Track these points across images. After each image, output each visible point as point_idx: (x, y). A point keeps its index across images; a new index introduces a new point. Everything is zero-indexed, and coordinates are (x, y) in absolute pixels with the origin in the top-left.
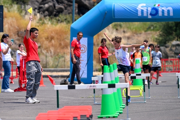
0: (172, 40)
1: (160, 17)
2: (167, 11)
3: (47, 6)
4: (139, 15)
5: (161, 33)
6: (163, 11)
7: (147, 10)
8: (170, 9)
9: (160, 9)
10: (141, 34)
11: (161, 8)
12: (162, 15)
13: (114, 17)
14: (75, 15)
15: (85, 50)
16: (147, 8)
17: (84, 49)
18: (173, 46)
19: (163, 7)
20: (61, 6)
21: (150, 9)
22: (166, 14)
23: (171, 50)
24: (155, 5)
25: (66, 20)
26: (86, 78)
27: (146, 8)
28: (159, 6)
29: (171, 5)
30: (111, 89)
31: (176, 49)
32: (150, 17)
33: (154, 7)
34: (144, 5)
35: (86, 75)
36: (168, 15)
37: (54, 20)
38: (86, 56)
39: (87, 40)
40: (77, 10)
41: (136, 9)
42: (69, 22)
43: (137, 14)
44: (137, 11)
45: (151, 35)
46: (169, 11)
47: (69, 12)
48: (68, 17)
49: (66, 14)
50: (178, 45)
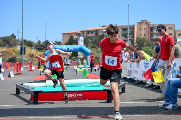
0: (73, 57)
3: (38, 47)
6: (70, 49)
8: (72, 48)
9: (69, 49)
14: (46, 50)
18: (73, 59)
20: (42, 47)
21: (67, 48)
22: (71, 50)
37: (40, 51)
42: (44, 52)
46: (72, 49)
48: (44, 50)
50: (75, 58)
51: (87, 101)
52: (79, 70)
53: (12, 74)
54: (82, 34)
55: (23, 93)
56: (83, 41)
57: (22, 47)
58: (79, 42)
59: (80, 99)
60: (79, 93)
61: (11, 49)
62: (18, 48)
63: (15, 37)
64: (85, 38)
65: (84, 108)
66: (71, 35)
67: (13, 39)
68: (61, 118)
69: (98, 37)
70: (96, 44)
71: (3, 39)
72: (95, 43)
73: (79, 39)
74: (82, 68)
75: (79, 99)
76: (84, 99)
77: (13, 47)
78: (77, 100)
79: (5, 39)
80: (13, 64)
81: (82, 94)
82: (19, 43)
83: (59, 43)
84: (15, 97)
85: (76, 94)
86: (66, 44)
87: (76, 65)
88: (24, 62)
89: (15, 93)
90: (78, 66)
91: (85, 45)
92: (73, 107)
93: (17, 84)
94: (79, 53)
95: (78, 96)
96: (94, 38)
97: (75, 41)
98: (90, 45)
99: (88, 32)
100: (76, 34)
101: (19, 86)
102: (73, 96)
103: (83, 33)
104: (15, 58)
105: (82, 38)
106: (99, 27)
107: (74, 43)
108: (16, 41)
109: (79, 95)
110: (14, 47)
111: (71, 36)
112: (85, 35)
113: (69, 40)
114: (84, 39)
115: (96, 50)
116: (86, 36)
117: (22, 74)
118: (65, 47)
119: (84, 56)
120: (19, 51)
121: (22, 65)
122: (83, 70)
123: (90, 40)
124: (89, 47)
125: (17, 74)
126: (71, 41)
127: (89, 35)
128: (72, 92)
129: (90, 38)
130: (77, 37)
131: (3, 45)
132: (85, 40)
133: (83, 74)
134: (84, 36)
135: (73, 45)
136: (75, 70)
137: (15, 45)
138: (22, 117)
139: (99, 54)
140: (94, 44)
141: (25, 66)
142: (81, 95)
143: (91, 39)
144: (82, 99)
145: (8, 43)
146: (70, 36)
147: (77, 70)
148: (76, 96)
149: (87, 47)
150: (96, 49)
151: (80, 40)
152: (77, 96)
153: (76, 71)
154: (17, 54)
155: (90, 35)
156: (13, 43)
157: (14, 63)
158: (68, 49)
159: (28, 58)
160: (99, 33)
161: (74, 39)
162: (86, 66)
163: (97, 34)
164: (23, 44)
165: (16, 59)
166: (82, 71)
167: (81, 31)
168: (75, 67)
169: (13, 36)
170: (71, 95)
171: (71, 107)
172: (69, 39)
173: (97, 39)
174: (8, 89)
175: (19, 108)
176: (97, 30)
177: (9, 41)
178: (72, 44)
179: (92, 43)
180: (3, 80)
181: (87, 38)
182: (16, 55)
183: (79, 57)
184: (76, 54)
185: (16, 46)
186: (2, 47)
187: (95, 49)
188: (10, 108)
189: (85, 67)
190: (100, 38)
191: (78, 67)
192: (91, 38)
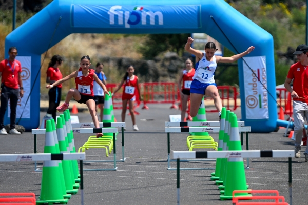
0: (165, 50)
1: (144, 26)
2: (154, 17)
4: (111, 23)
5: (148, 39)
6: (148, 18)
7: (124, 15)
10: (118, 40)
11: (145, 12)
12: (147, 23)
13: (73, 25)
15: (28, 75)
16: (124, 12)
17: (25, 74)
18: (166, 59)
19: (147, 11)
23: (163, 65)
24: (136, 8)
25: (5, 17)
26: (28, 119)
27: (122, 12)
28: (142, 10)
29: (161, 8)
31: (171, 64)
32: (128, 26)
33: (135, 11)
34: (120, 7)
35: (29, 114)
36: (155, 23)
38: (28, 85)
39: (30, 60)
40: (22, 4)
41: (107, 13)
43: (109, 21)
44: (108, 16)
45: (134, 42)
46: (157, 18)
47: (11, 5)
49: (5, 9)
50: (173, 58)
115: (289, 16)
150: (290, 7)
187: (284, 6)
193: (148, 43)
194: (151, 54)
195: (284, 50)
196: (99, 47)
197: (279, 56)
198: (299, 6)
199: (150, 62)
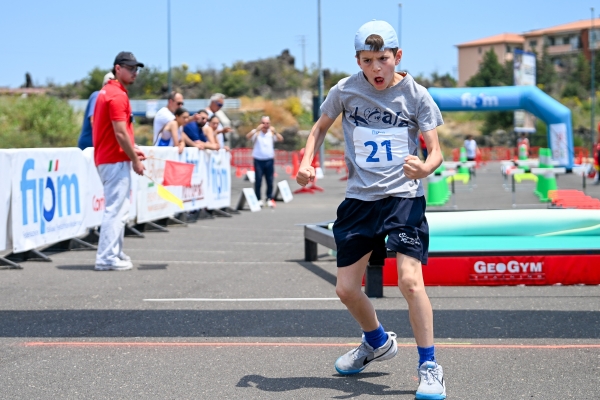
0: (495, 129)
2: (491, 101)
5: (486, 122)
6: (488, 102)
7: (472, 100)
8: (495, 99)
9: (485, 100)
12: (487, 105)
18: (498, 135)
21: (474, 99)
22: (490, 104)
23: (496, 139)
30: (438, 178)
31: (501, 138)
36: (493, 105)
44: (460, 102)
45: (476, 125)
46: (493, 102)
50: (502, 135)
51: (558, 289)
52: (519, 175)
53: (285, 189)
54: (527, 48)
55: (327, 255)
56: (533, 71)
57: (317, 94)
58: (517, 74)
59: (533, 281)
60: (530, 261)
61: (279, 102)
62: (305, 99)
63: (292, 62)
64: (540, 59)
65: (549, 312)
66: (488, 49)
67: (287, 69)
68: (470, 349)
69: (589, 58)
70: (582, 83)
71: (253, 70)
72: (576, 77)
73: (517, 64)
74: (534, 170)
75: (530, 280)
76: (546, 280)
77: (284, 97)
78: (523, 286)
79: (261, 68)
80: (287, 156)
81: (539, 265)
82: (307, 81)
83: (446, 82)
84: (302, 269)
85: (516, 263)
86: (472, 84)
87: (508, 158)
88: (326, 148)
89: (302, 255)
90: (518, 161)
91: (541, 86)
92: (509, 308)
93: (309, 226)
94: (519, 116)
95: (525, 270)
96: (574, 61)
97: (503, 71)
98: (560, 86)
99: (552, 38)
100: (508, 46)
101: (316, 232)
102: (507, 272)
103: (533, 44)
104: (293, 134)
105: (528, 62)
106: (593, 19)
107: (500, 78)
108: (295, 76)
109: (529, 268)
110: (290, 95)
111: (487, 54)
112: (539, 48)
113: (482, 70)
114: (537, 62)
115: (580, 105)
116: (545, 54)
117: (320, 190)
118: (468, 95)
119: (536, 127)
120: (309, 109)
121: (320, 161)
122: (536, 179)
123: (557, 69)
124: (554, 94)
125: (303, 191)
126: (487, 71)
127: (553, 50)
128: (501, 257)
129: (557, 62)
130: (510, 57)
131: (251, 92)
132: (541, 66)
133: (537, 192)
134: (534, 54)
135: (496, 85)
136: (505, 176)
137: (294, 88)
138: (332, 339)
139: (592, 117)
140: (572, 81)
141: (327, 163)
142: (536, 267)
143: (561, 65)
144: (540, 281)
145: (271, 83)
146: (483, 53)
147: (513, 176)
148: (517, 269)
149: (548, 91)
150: (581, 99)
151: (523, 67)
152: (521, 269)
153: (510, 179)
154: (302, 120)
155: (559, 49)
156: (287, 84)
157: (290, 153)
158: (480, 102)
159: (340, 136)
160: (590, 39)
161: (500, 66)
162: (546, 160)
163: (582, 45)
164: (322, 87)
165: (296, 139)
166: (530, 181)
167: (526, 37)
168: (507, 165)
169: (287, 58)
170: (501, 268)
171: (502, 308)
172: (481, 64)
173: (586, 63)
174: (275, 244)
175: (318, 308)
176: (584, 32)
177: (273, 76)
178: (492, 82)
179: (564, 78)
180: (257, 213)
181: (547, 60)
182: (297, 125)
183: (518, 129)
184: (509, 118)
185: (295, 91)
186: (249, 97)
187: (576, 99)
188: (287, 307)
189: (542, 166)
190: (594, 58)
191: (516, 165)
192: (564, 61)
193: (486, 125)
194: (487, 132)
195: (577, 128)
196: (453, 128)
197: (574, 132)
198: (586, 99)
199: (487, 138)
